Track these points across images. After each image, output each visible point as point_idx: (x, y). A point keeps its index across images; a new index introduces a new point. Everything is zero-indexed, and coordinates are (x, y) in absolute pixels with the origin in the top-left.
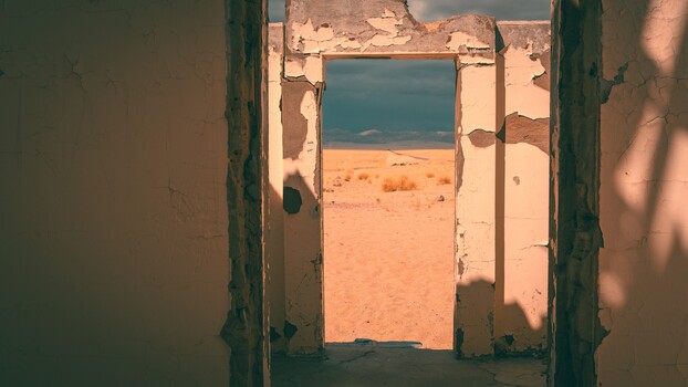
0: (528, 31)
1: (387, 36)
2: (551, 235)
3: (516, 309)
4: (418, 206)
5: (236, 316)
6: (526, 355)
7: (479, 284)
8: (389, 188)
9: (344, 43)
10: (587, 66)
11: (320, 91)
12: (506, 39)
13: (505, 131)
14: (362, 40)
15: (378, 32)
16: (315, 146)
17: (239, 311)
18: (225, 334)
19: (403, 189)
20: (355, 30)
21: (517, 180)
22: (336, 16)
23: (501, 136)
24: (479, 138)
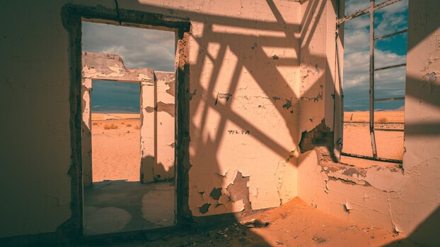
0: (164, 75)
1: (116, 73)
2: (176, 139)
3: (161, 165)
4: (120, 135)
5: (73, 167)
6: (165, 181)
7: (149, 157)
8: (107, 128)
9: (100, 74)
10: (186, 89)
11: (90, 91)
12: (157, 77)
13: (157, 107)
14: (106, 74)
15: (113, 71)
16: (89, 111)
17: (74, 165)
18: (69, 173)
19: (113, 128)
20: (104, 70)
21: (161, 124)
22: (97, 65)
23: (156, 109)
24: (148, 109)
